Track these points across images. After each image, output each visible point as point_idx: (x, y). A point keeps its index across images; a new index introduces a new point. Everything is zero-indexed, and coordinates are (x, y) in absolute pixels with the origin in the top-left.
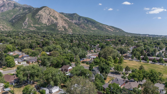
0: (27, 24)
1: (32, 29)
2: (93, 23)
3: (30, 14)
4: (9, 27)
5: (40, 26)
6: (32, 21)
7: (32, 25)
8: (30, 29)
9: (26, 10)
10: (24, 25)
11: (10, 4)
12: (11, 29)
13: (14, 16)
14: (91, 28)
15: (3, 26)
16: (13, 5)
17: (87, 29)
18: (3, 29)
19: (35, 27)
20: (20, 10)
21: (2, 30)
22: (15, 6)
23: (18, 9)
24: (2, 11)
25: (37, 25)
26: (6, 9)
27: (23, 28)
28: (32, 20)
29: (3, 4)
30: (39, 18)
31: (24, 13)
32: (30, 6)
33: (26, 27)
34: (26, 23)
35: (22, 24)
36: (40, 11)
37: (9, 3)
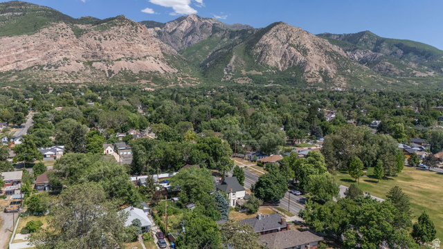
0: (233, 71)
1: (241, 82)
2: (426, 54)
3: (241, 46)
4: (195, 79)
5: (261, 73)
6: (243, 62)
7: (244, 72)
8: (238, 82)
9: (236, 38)
10: (226, 73)
11: (205, 26)
12: (199, 83)
13: (210, 53)
14: (414, 72)
15: (182, 77)
16: (210, 29)
17: (401, 74)
18: (183, 82)
19: (250, 76)
20: (223, 38)
21: (181, 85)
22: (215, 29)
23: (218, 35)
24: (190, 43)
25: (254, 72)
26: (197, 38)
27: (223, 80)
28: (244, 60)
29: (192, 28)
30: (262, 52)
31: (231, 45)
32: (247, 26)
33: (230, 77)
34: (231, 67)
35: (222, 70)
36: (264, 37)
37: (203, 25)
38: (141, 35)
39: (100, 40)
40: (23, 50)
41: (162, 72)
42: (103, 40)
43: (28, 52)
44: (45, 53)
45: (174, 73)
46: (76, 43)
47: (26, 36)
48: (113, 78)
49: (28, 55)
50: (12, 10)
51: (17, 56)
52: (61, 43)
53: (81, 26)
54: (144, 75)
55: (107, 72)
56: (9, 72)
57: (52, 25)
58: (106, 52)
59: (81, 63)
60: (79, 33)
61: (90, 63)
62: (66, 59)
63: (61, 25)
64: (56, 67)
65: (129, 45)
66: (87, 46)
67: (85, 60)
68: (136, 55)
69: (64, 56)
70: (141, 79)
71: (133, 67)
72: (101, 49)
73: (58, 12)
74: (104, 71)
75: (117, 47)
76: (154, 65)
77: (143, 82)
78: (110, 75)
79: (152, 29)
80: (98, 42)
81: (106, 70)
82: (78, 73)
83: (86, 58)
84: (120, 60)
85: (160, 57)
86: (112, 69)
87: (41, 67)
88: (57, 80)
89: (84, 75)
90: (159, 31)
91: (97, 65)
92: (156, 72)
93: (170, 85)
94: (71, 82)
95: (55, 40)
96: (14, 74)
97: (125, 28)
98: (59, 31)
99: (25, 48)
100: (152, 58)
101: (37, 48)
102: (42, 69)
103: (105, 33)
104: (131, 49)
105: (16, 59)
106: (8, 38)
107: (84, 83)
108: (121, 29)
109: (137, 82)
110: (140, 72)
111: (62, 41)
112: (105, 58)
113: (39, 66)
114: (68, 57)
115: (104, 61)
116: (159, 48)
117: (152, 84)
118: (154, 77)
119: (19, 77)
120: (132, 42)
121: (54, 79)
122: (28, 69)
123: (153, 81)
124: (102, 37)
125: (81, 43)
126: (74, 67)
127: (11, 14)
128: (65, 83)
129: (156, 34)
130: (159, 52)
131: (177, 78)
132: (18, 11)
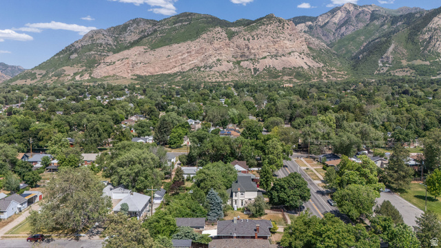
0: (390, 62)
1: (399, 74)
3: (404, 32)
4: (342, 73)
5: (428, 63)
6: (405, 51)
7: (404, 63)
8: (396, 74)
9: (399, 24)
10: (381, 65)
11: (362, 15)
12: (346, 77)
13: (365, 44)
15: (328, 71)
16: (369, 16)
18: (327, 77)
19: (413, 67)
20: (382, 25)
21: (325, 80)
22: (374, 16)
23: (377, 23)
25: (418, 62)
26: (351, 28)
27: (376, 72)
28: (406, 48)
29: (346, 18)
30: (430, 38)
31: (392, 31)
32: (416, 9)
33: (385, 69)
34: (388, 58)
35: (376, 62)
36: (436, 19)
37: (359, 14)
38: (287, 32)
39: (248, 40)
40: (187, 54)
41: (306, 67)
42: (251, 40)
43: (190, 56)
44: (203, 56)
45: (319, 68)
46: (227, 45)
47: (189, 42)
48: (258, 76)
49: (190, 59)
50: (181, 21)
51: (182, 60)
52: (215, 46)
53: (233, 29)
54: (287, 71)
55: (252, 70)
56: (176, 74)
57: (210, 31)
58: (253, 51)
59: (231, 63)
60: (231, 36)
61: (238, 63)
62: (219, 60)
63: (217, 29)
64: (211, 67)
65: (275, 42)
66: (237, 47)
67: (235, 60)
68: (281, 52)
69: (217, 58)
70: (284, 75)
71: (277, 64)
72: (248, 48)
73: (216, 18)
74: (250, 69)
75: (263, 46)
76: (299, 61)
77: (286, 78)
78: (255, 73)
79: (303, 24)
80: (247, 42)
81: (252, 68)
82: (228, 72)
83: (235, 58)
84: (265, 58)
85: (305, 52)
86: (258, 67)
87: (199, 68)
88: (210, 79)
89: (232, 74)
90: (310, 25)
91: (244, 64)
92: (299, 67)
93: (313, 81)
94: (221, 80)
95: (211, 44)
96: (179, 75)
97: (272, 26)
98: (215, 35)
99: (188, 52)
100: (296, 54)
101: (197, 52)
102: (199, 70)
103: (254, 33)
104: (277, 46)
105: (181, 63)
106: (176, 45)
107: (232, 81)
108: (269, 27)
109: (279, 79)
110: (284, 68)
111: (216, 44)
112: (252, 57)
113: (198, 67)
114: (220, 58)
115: (251, 59)
116: (304, 43)
117: (295, 80)
118: (297, 73)
119: (183, 77)
120: (278, 40)
121: (207, 78)
122: (189, 70)
123: (295, 77)
124: (250, 37)
125: (232, 44)
126: (225, 67)
127: (180, 24)
128: (216, 82)
129: (307, 29)
130: (305, 47)
131: (321, 73)
132: (186, 21)
